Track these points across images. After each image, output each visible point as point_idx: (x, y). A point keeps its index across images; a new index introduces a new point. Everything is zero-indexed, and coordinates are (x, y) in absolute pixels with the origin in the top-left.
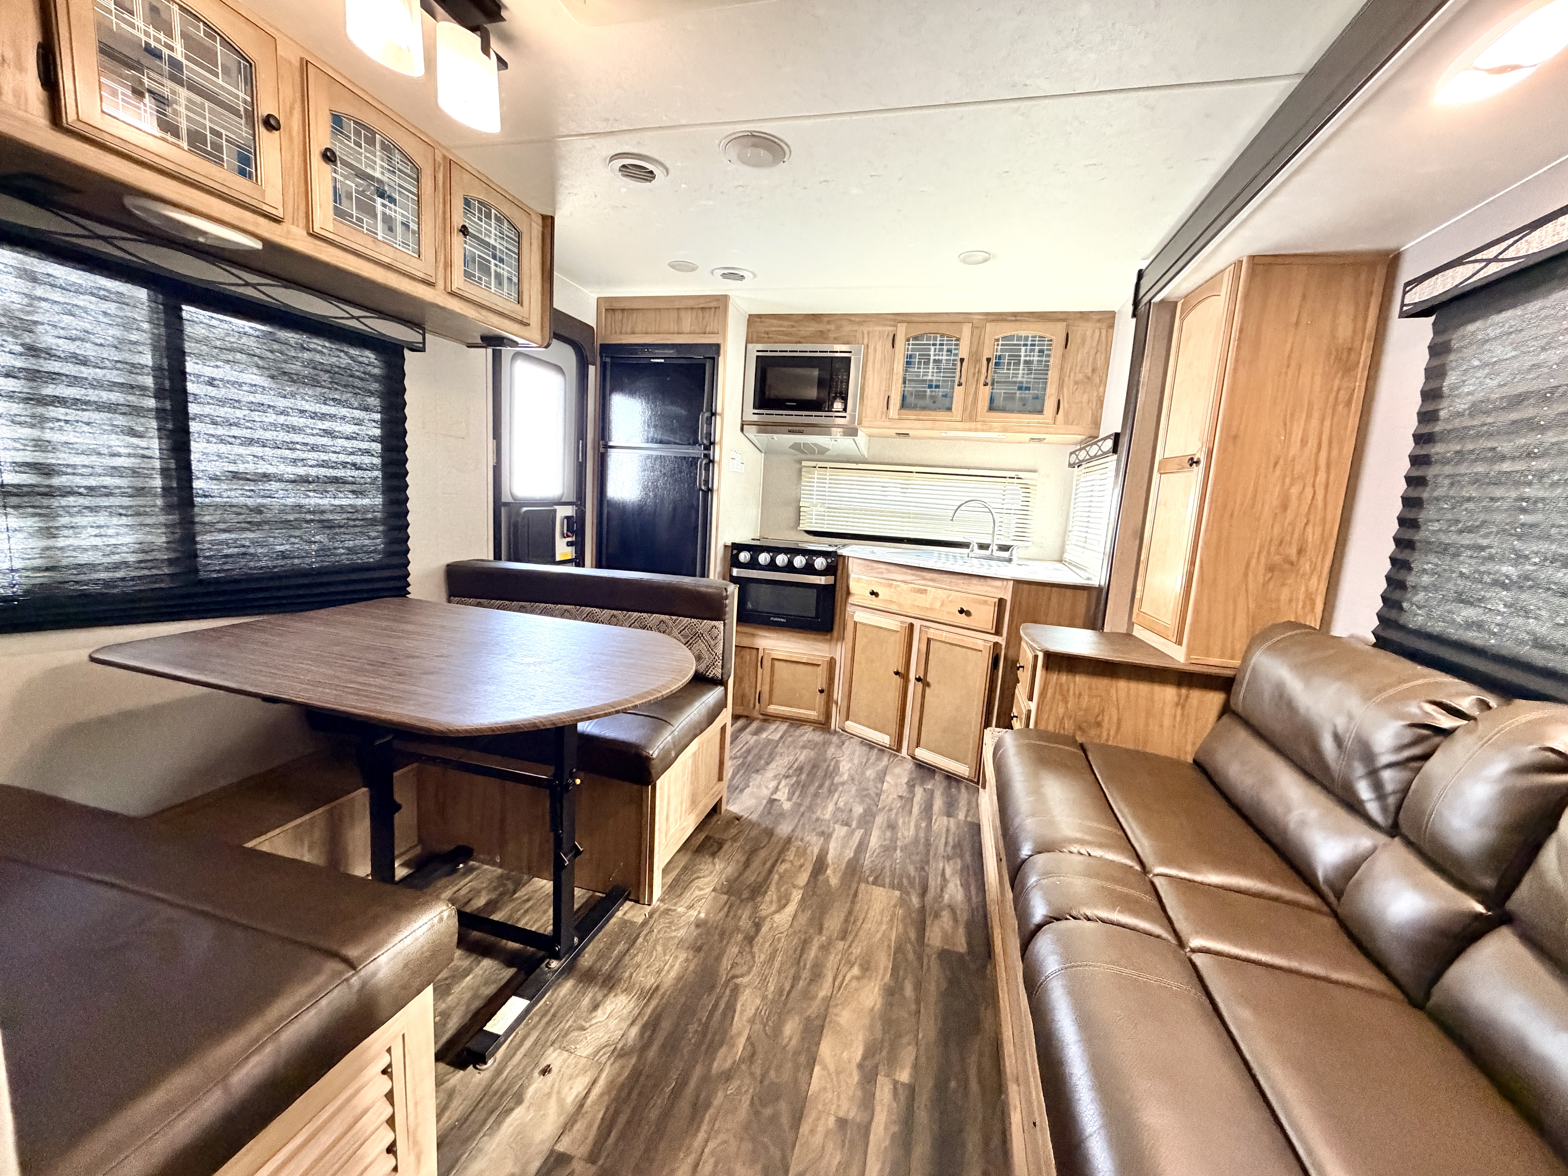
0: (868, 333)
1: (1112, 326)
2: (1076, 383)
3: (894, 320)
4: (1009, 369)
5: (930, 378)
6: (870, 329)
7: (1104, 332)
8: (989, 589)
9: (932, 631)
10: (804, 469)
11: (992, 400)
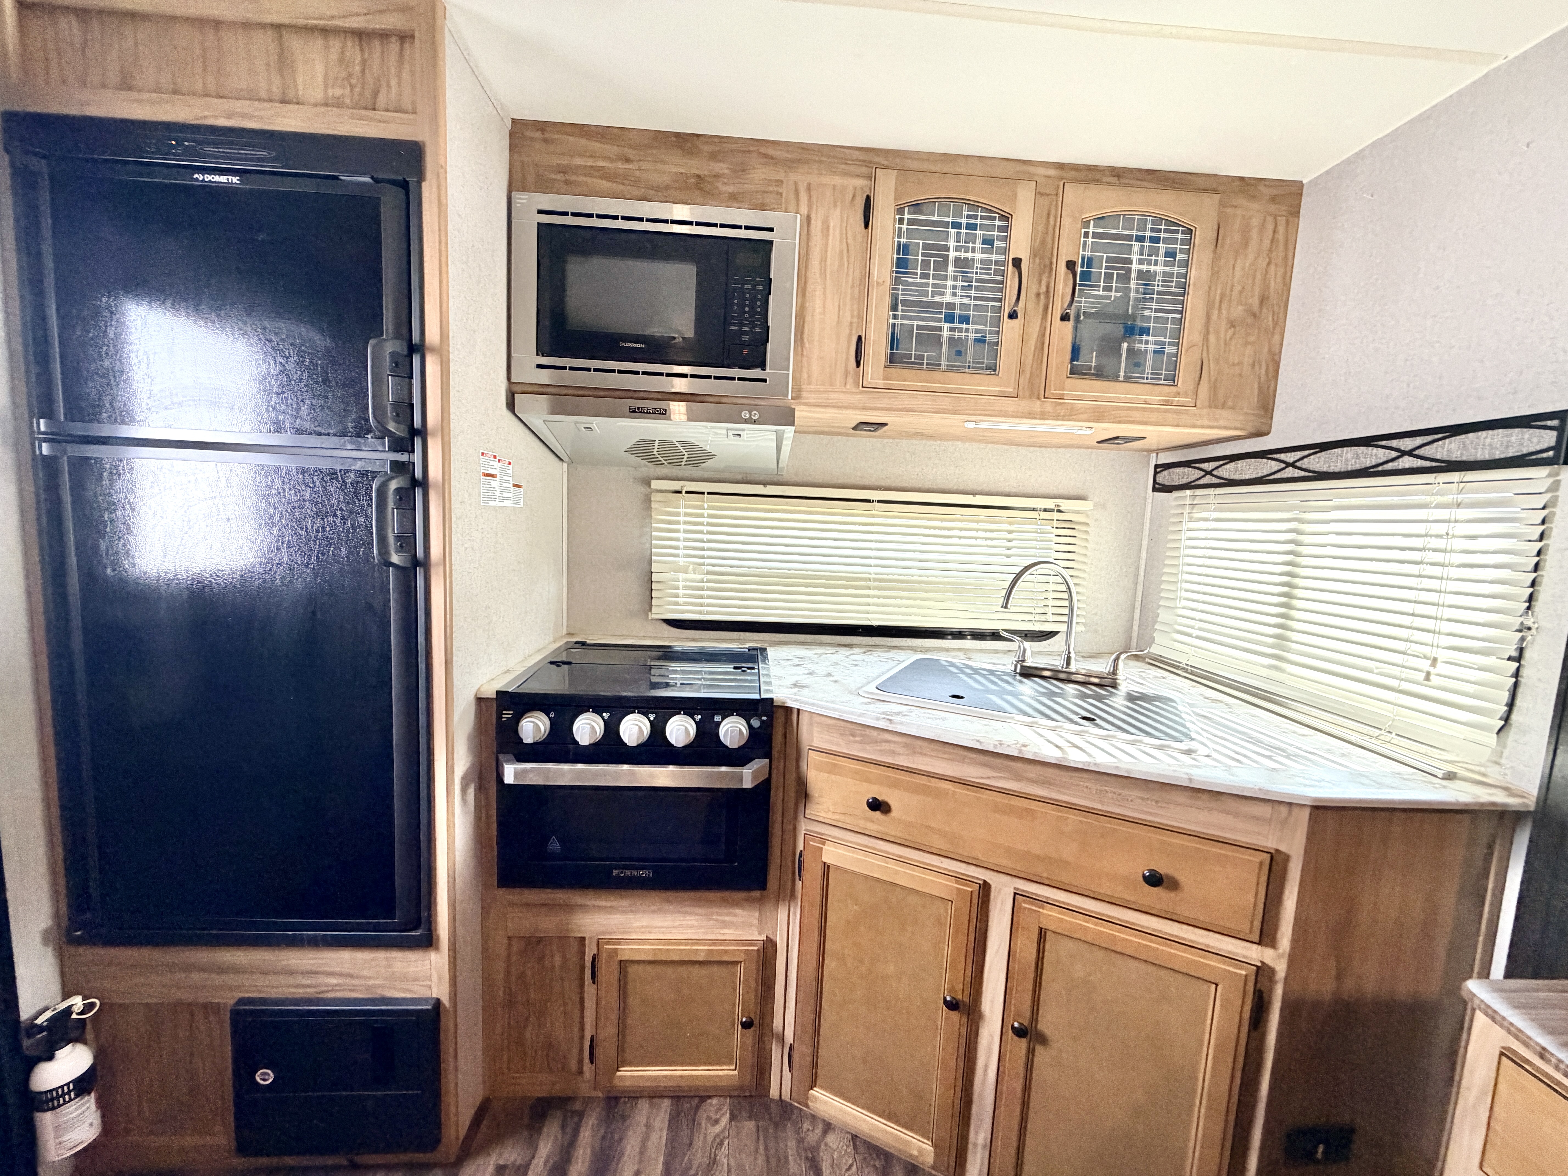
0: (809, 188)
1: (1295, 212)
2: (1232, 324)
3: (866, 163)
4: (1108, 289)
5: (947, 299)
6: (814, 179)
7: (1282, 221)
8: (1229, 820)
9: (1047, 911)
10: (655, 497)
11: (1075, 352)
